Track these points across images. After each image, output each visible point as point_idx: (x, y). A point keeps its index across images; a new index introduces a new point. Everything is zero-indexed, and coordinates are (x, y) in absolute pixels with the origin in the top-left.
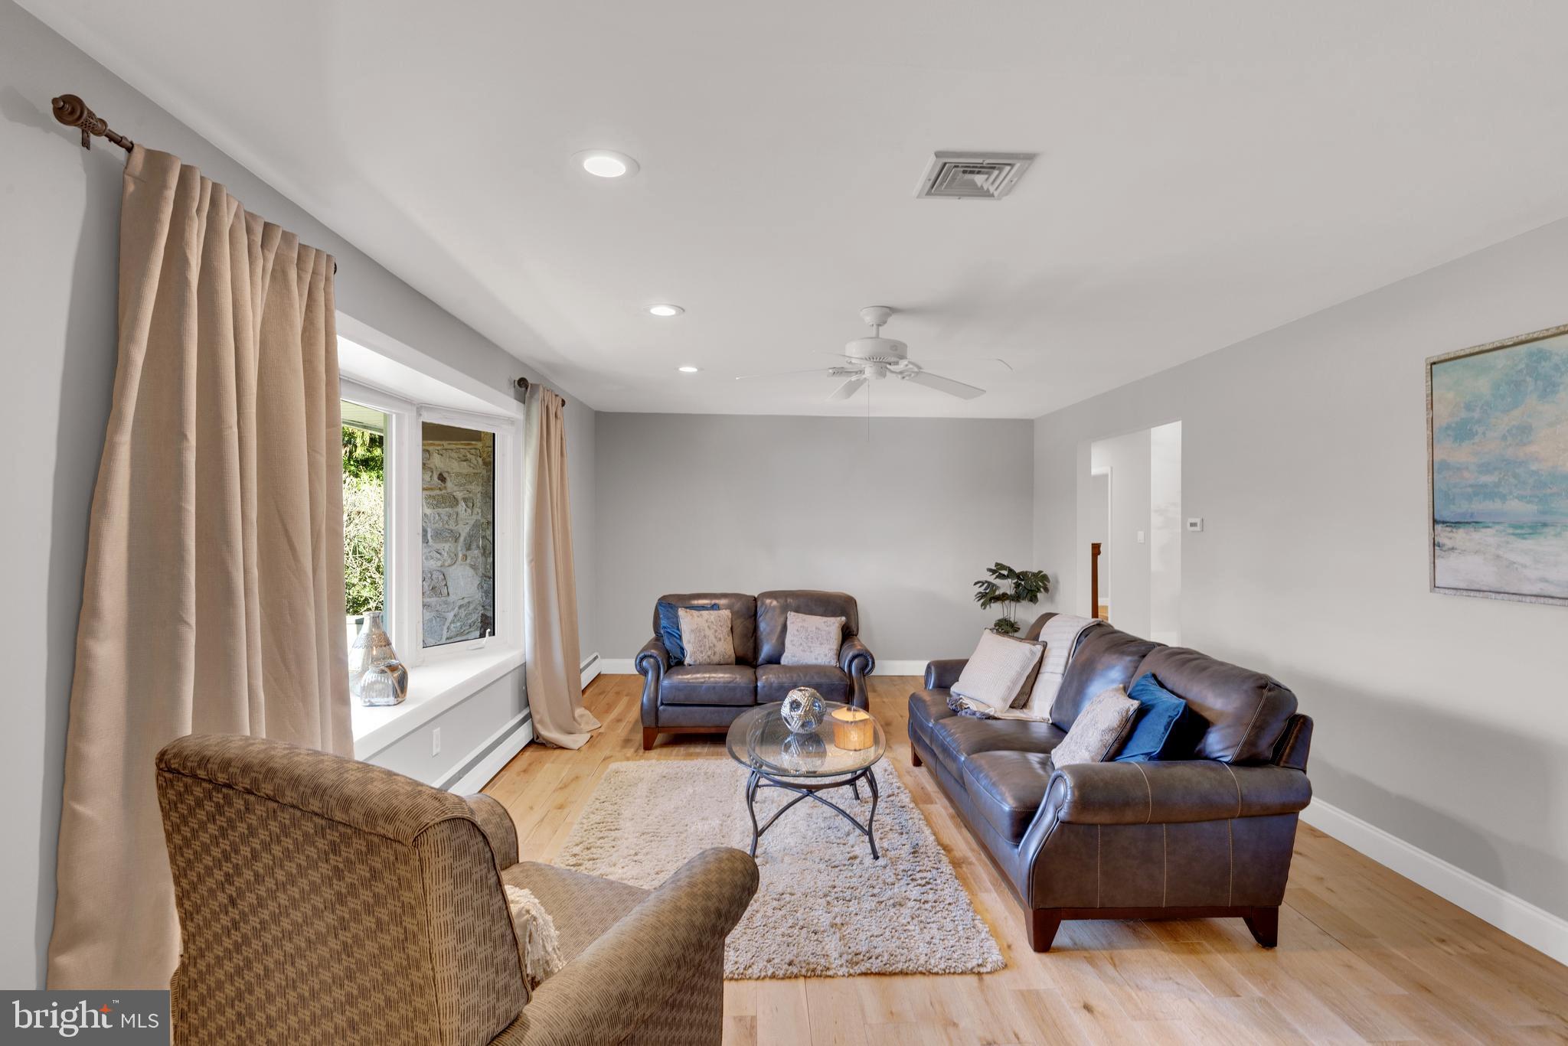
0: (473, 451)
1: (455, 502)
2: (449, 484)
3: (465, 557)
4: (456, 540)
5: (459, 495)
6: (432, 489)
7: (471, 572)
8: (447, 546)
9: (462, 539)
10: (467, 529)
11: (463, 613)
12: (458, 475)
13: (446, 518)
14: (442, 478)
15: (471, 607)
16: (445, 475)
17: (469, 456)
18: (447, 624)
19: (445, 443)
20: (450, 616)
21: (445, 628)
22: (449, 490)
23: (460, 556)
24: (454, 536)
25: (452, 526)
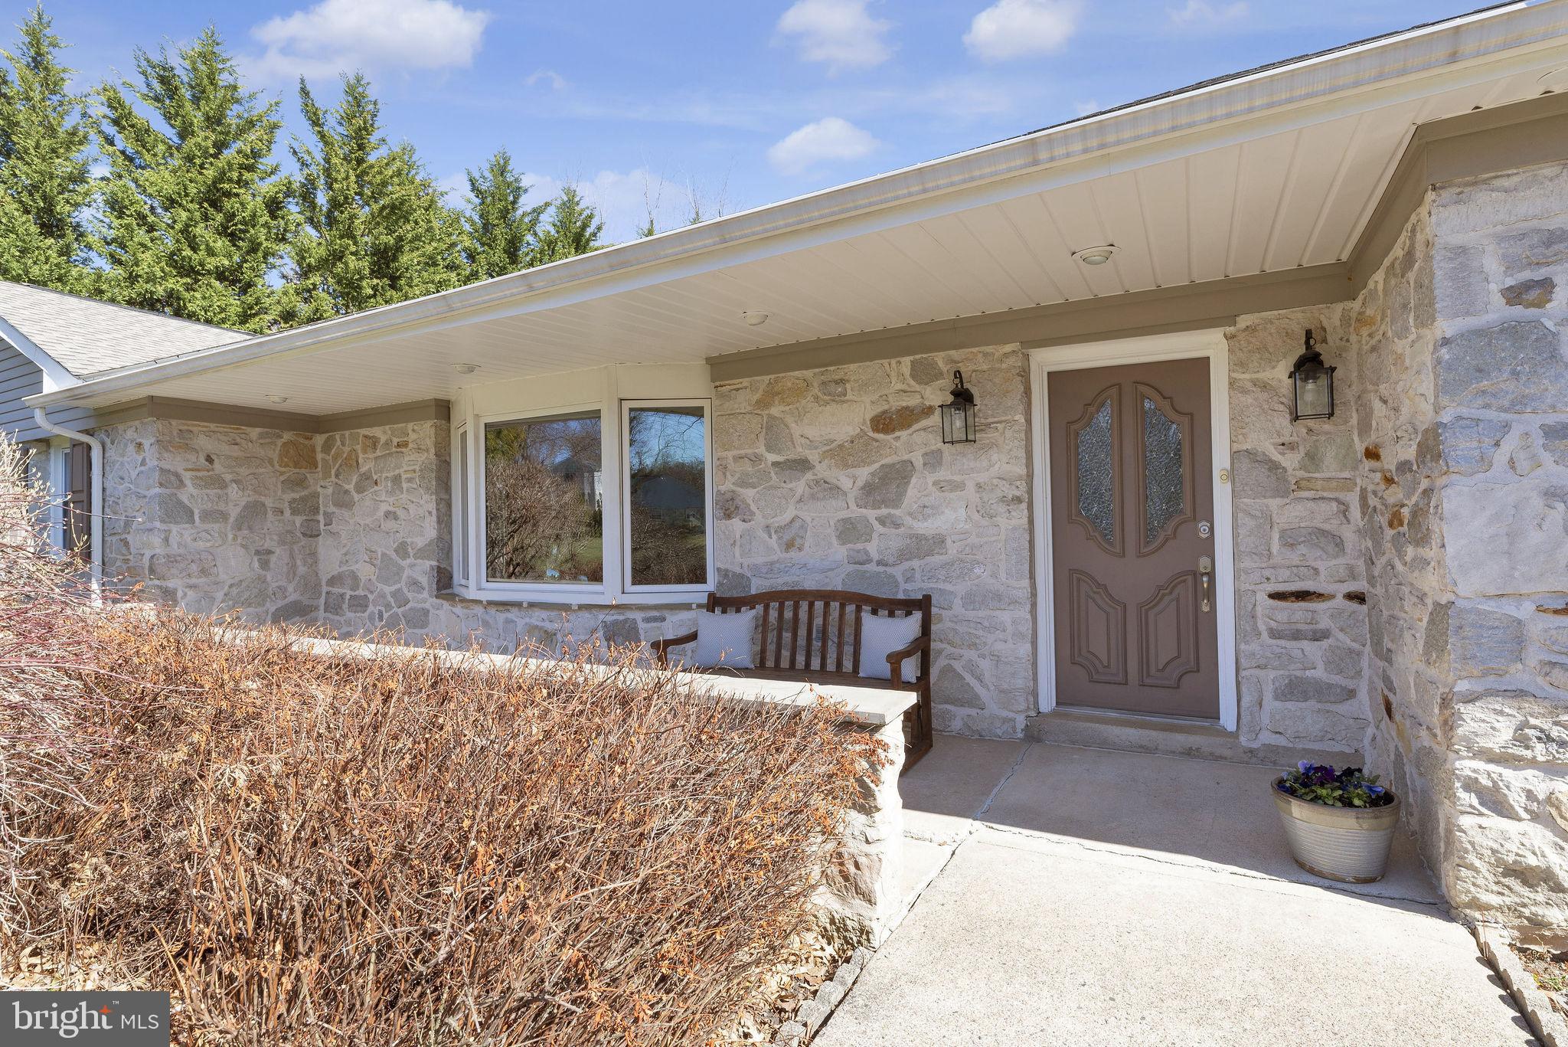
0: (242, 436)
1: (224, 486)
2: (217, 465)
3: (235, 538)
4: (226, 520)
5: (228, 477)
6: (198, 470)
7: (242, 551)
8: (216, 526)
9: (232, 520)
10: (238, 510)
11: (235, 591)
12: (228, 457)
13: (216, 499)
14: (209, 460)
15: (244, 584)
16: (214, 457)
17: (238, 440)
18: (216, 604)
19: (211, 425)
20: (220, 595)
22: (217, 472)
23: (230, 536)
24: (224, 516)
25: (222, 507)
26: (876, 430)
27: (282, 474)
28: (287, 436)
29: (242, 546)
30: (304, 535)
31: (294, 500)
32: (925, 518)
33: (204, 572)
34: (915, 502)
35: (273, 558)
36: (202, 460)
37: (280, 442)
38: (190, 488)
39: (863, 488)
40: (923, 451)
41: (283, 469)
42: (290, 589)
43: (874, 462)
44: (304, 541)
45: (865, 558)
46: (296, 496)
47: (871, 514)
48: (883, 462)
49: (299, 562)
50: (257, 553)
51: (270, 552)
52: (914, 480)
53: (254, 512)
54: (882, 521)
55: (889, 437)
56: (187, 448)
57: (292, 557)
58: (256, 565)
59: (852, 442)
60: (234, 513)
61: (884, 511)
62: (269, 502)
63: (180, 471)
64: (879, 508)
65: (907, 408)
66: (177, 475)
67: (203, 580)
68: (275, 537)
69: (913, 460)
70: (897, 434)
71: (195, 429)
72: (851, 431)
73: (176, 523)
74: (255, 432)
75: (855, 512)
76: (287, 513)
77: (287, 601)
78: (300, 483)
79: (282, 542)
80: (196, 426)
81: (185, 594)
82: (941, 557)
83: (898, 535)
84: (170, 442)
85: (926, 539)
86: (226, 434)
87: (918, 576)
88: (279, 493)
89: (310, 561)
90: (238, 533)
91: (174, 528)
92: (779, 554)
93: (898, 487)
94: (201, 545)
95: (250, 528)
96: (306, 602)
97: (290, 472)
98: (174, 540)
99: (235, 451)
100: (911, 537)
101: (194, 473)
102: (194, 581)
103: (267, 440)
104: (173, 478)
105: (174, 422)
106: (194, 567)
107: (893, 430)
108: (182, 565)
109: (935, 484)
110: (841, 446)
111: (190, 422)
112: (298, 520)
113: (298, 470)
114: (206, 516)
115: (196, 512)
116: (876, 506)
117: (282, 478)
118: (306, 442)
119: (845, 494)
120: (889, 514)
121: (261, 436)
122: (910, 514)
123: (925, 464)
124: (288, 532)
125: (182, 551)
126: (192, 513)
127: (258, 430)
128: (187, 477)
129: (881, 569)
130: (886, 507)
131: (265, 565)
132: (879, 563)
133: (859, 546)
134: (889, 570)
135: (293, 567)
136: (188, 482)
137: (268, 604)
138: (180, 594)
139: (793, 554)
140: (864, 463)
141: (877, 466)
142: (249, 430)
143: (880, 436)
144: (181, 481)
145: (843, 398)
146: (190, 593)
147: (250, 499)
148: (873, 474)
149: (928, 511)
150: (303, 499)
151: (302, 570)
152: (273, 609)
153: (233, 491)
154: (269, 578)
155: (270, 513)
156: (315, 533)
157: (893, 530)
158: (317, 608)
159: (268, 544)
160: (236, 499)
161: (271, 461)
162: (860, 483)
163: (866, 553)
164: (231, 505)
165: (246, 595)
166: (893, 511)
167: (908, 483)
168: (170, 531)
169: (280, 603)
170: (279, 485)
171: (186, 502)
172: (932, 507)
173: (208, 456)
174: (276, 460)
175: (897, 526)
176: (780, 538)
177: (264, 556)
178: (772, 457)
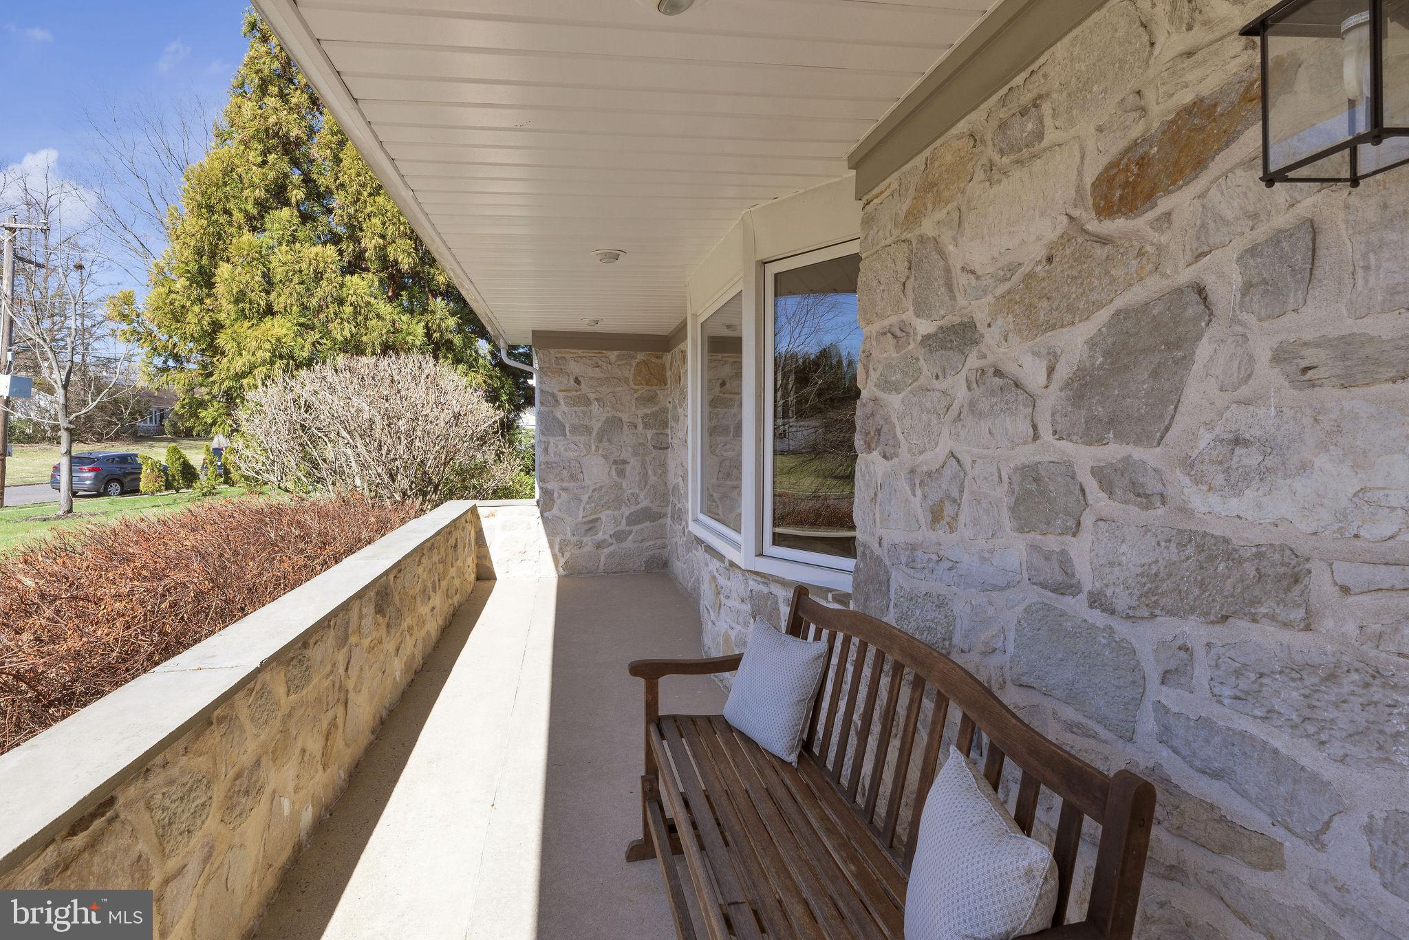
0: (603, 359)
1: (588, 403)
2: (583, 386)
3: (597, 448)
4: (590, 433)
5: (592, 396)
6: (569, 391)
7: (603, 461)
8: (582, 439)
9: (594, 433)
10: (599, 424)
11: (596, 495)
12: (591, 378)
13: (582, 415)
14: (577, 381)
15: (604, 490)
16: (580, 379)
17: (600, 363)
18: (583, 505)
19: (580, 352)
20: (585, 498)
21: (581, 508)
22: (583, 392)
23: (593, 447)
24: (588, 430)
25: (587, 422)
26: (1106, 209)
27: (636, 391)
28: (640, 356)
29: (603, 456)
30: (654, 447)
31: (647, 415)
32: (1235, 487)
33: (572, 477)
34: (1209, 426)
35: (628, 468)
36: (572, 382)
37: (634, 363)
38: (563, 407)
39: (1068, 385)
40: (1239, 245)
41: (637, 387)
42: (642, 497)
43: (1098, 306)
44: (655, 453)
45: (1059, 577)
46: (649, 411)
47: (1085, 457)
48: (1119, 303)
49: (650, 473)
50: (615, 462)
51: (625, 462)
52: (1204, 350)
53: (613, 424)
54: (1105, 478)
55: (1141, 223)
56: (561, 371)
57: (644, 466)
58: (614, 473)
59: (1050, 259)
60: (597, 426)
61: (1113, 451)
62: (625, 418)
63: (556, 392)
64: (1101, 441)
65: (1198, 103)
66: (554, 396)
67: (573, 484)
68: (630, 449)
69: (1210, 281)
70: (1164, 204)
71: (567, 356)
72: (1048, 229)
73: (553, 436)
74: (613, 355)
75: (1052, 449)
76: (640, 427)
77: (639, 507)
78: (651, 399)
79: (636, 454)
80: (569, 353)
81: (560, 495)
82: (1287, 636)
83: (1146, 528)
84: (548, 368)
85: (1232, 555)
86: (590, 358)
87: (1202, 672)
88: (633, 408)
89: (660, 472)
90: (600, 445)
91: (552, 440)
92: (925, 534)
93: (1155, 374)
94: (571, 454)
95: (609, 440)
96: (655, 509)
97: (643, 390)
98: (551, 449)
99: (597, 373)
100: (1185, 538)
101: (566, 394)
102: (565, 485)
103: (624, 362)
104: (550, 398)
105: (552, 351)
106: (565, 472)
107: (1150, 197)
108: (556, 471)
109: (1280, 356)
110: (1030, 276)
111: (563, 350)
112: (650, 433)
113: (649, 388)
114: (575, 429)
115: (567, 426)
116: (1092, 437)
117: (636, 396)
118: (657, 361)
119: (1033, 399)
120: (1127, 460)
121: (619, 358)
122: (1188, 465)
123: (1248, 287)
124: (641, 444)
125: (557, 459)
126: (564, 427)
127: (616, 353)
128: (561, 396)
129: (1098, 618)
130: (1121, 438)
131: (621, 473)
132: (1096, 600)
133: (1052, 542)
134: (1123, 629)
135: (644, 477)
136: (562, 401)
137: (623, 508)
138: (556, 495)
139: (941, 534)
140: (1074, 313)
141: (1103, 316)
142: (608, 353)
143: (1117, 225)
144: (557, 401)
145: (1038, 147)
146: (563, 494)
147: (609, 415)
148: (1092, 344)
149: (1249, 458)
150: (655, 415)
151: (653, 479)
152: (627, 513)
153: (595, 407)
154: (624, 485)
155: (625, 427)
156: (664, 446)
157: (1134, 511)
158: (665, 515)
159: (624, 455)
160: (598, 415)
161: (626, 380)
162: (1063, 372)
163: (1065, 562)
164: (594, 420)
165: (606, 499)
166: (1138, 453)
167: (1186, 361)
168: (549, 443)
169: (634, 508)
170: (634, 401)
171: (560, 417)
172: (1267, 445)
173: (576, 378)
174: (631, 378)
175: (1144, 497)
176: (925, 497)
177: (620, 466)
178: (925, 327)
